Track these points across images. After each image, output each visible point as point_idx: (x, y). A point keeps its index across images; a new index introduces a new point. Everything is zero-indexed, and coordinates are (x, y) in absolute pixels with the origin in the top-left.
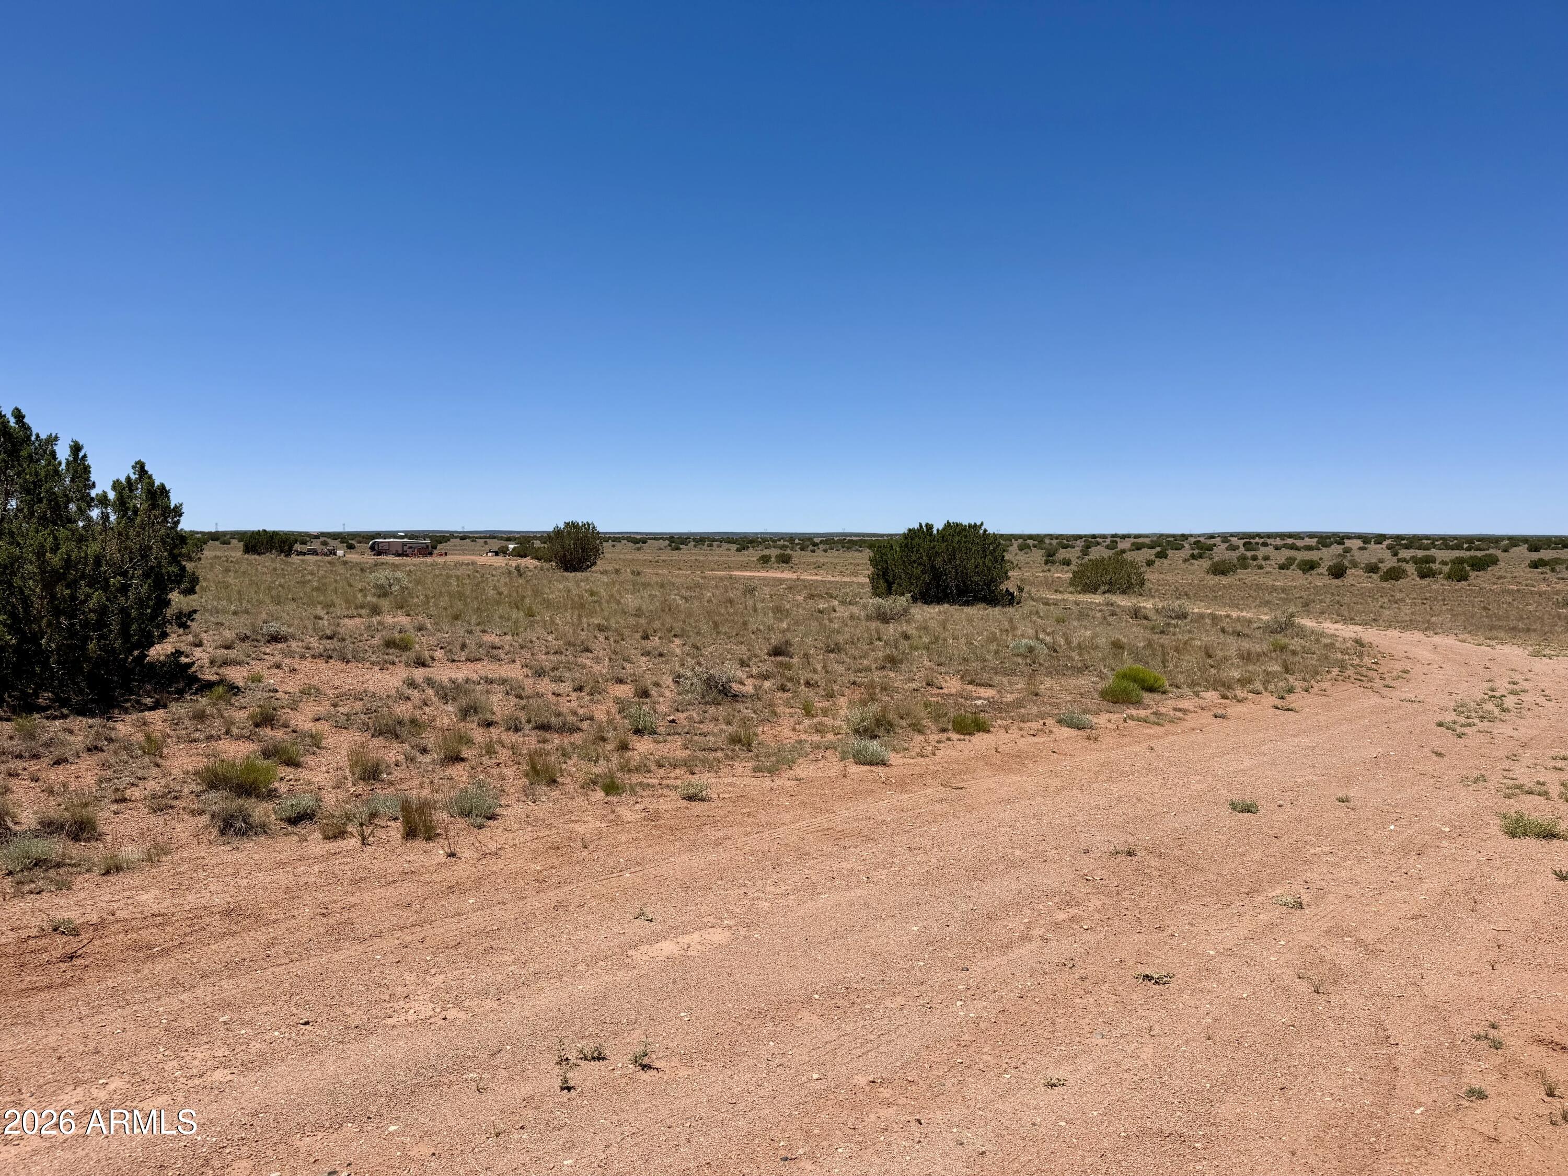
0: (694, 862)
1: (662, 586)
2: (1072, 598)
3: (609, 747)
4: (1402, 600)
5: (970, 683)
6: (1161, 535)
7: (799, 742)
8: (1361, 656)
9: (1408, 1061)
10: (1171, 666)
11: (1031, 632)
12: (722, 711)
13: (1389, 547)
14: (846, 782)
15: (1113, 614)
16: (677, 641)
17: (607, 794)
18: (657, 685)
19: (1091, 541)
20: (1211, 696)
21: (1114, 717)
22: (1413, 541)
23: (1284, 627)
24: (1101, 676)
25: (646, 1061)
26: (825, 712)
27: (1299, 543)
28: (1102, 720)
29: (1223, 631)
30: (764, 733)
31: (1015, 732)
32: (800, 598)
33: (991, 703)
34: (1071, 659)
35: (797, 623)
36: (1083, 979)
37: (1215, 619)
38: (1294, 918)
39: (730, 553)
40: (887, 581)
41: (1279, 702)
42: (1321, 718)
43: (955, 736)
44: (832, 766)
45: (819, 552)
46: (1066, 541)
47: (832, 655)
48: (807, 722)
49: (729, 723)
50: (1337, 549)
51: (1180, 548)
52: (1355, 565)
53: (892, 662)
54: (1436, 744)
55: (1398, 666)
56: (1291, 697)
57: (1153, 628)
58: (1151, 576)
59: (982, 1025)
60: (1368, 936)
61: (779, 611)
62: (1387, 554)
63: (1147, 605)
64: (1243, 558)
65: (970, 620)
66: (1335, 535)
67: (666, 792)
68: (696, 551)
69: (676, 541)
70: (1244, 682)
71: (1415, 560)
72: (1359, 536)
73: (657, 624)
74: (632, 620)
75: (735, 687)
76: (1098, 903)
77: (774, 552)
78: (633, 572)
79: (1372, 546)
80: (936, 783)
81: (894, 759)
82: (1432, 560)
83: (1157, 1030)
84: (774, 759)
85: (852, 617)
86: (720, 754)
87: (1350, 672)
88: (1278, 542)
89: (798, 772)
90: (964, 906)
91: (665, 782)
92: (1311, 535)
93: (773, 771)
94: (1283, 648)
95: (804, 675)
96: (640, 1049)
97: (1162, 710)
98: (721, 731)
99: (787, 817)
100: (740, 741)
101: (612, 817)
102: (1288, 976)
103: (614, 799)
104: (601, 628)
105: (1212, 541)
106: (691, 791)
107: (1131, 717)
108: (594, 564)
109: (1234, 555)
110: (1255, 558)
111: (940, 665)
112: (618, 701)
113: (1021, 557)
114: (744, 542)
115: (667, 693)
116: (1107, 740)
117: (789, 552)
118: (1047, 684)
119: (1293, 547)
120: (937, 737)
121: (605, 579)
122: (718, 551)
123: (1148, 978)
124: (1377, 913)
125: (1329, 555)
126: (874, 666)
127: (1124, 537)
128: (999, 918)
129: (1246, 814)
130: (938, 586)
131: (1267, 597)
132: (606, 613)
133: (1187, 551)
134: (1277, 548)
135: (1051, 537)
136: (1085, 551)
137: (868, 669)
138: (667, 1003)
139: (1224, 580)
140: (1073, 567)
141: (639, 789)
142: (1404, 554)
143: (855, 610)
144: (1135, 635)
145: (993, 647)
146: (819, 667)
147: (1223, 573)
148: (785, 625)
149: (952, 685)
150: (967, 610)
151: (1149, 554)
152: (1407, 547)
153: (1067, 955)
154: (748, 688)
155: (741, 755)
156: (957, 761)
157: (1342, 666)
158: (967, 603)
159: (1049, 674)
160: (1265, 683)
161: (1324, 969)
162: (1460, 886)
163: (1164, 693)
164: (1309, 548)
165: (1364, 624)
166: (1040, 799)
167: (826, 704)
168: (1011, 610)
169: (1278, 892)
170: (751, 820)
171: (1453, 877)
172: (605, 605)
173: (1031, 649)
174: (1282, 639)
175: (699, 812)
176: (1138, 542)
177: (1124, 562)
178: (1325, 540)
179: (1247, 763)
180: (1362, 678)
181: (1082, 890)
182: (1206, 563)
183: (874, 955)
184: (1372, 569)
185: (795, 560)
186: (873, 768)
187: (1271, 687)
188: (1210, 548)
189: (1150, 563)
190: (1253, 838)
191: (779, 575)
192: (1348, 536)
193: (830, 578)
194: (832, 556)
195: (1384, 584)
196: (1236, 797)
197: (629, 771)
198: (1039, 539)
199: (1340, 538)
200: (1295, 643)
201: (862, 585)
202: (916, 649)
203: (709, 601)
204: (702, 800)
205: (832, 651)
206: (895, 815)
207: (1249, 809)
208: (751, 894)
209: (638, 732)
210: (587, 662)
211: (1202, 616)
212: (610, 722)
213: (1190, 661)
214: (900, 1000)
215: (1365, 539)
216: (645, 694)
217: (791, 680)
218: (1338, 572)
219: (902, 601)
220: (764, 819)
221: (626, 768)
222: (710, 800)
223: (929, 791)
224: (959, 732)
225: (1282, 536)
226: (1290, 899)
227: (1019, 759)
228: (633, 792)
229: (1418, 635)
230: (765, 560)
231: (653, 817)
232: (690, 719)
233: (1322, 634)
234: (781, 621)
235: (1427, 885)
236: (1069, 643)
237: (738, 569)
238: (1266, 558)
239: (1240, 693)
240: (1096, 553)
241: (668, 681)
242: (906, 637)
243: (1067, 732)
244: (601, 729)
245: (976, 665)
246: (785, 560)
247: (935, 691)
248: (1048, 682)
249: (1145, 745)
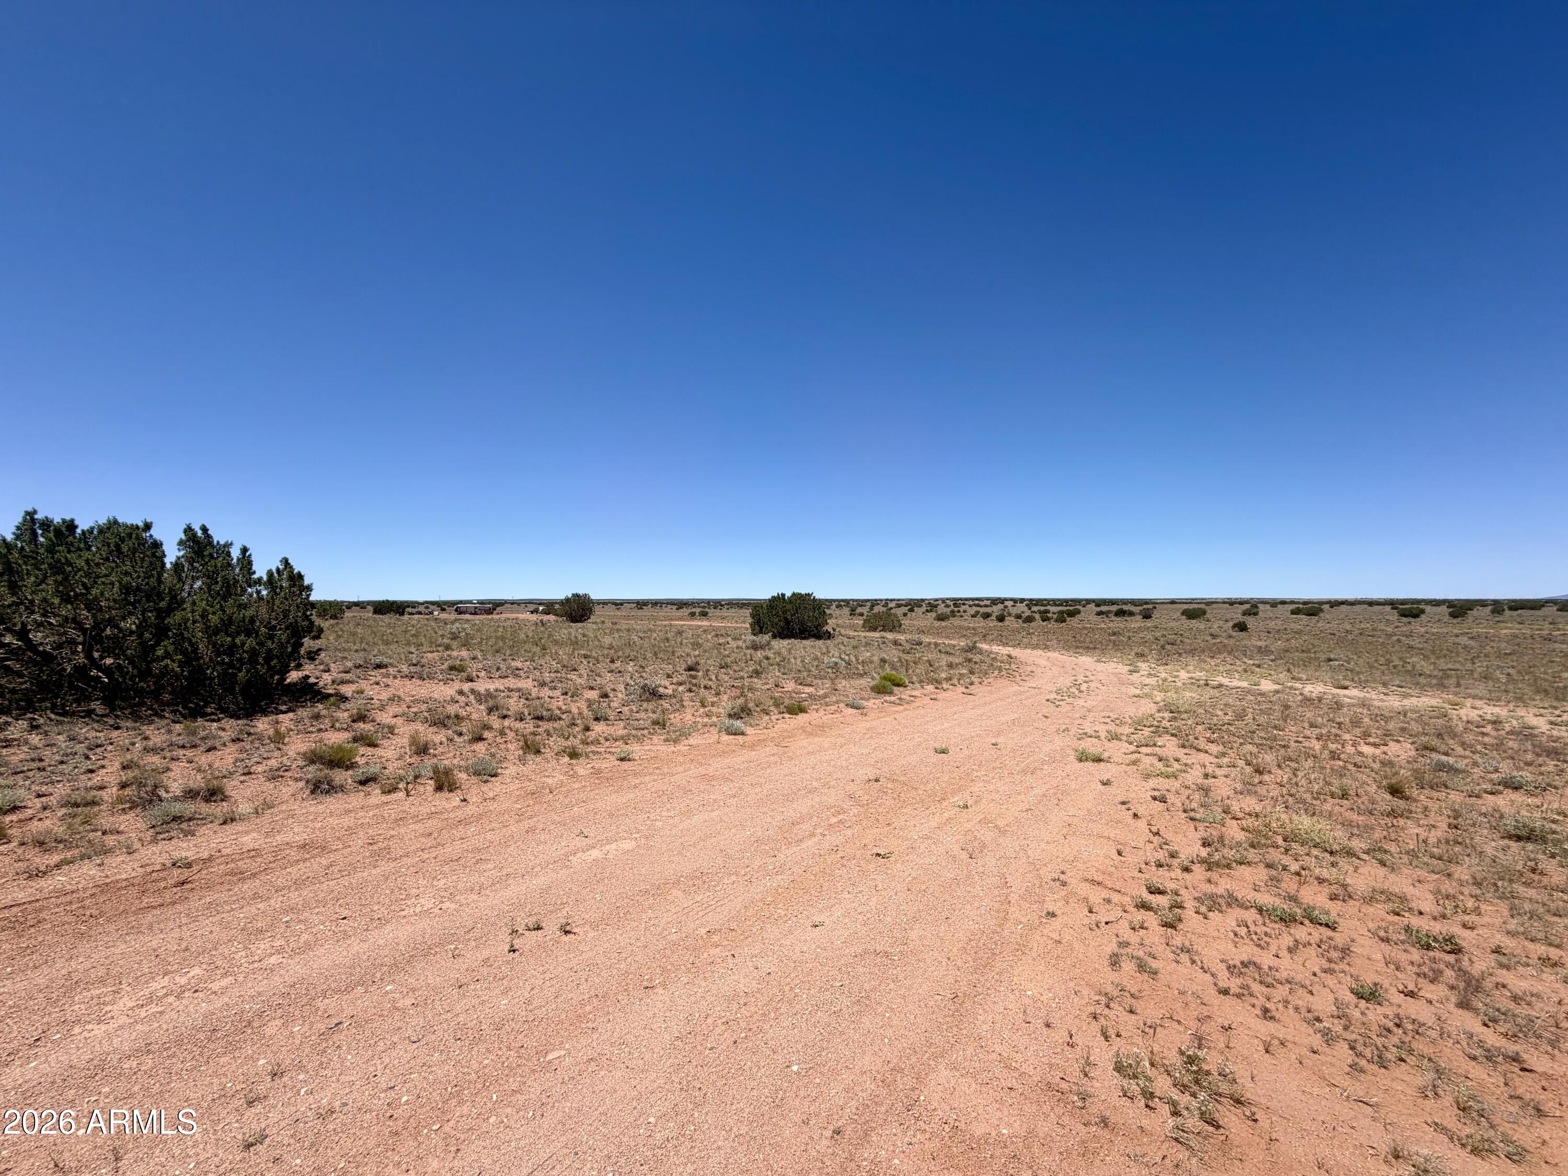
0: (620, 799)
1: (628, 630)
2: (863, 634)
3: (577, 729)
4: (1033, 633)
5: (800, 684)
6: (911, 600)
7: (695, 722)
8: (1010, 663)
9: (1016, 897)
10: (910, 672)
11: (837, 654)
12: (650, 706)
13: (1027, 605)
14: (719, 746)
15: (884, 643)
16: (632, 664)
17: (571, 758)
18: (614, 690)
19: (874, 603)
20: (930, 688)
21: (877, 701)
22: (1039, 602)
23: (972, 649)
24: (873, 678)
25: (568, 928)
26: (713, 704)
27: (982, 603)
28: (870, 704)
29: (940, 651)
30: (675, 719)
31: (822, 712)
32: (709, 637)
33: (811, 696)
34: (857, 669)
35: (705, 651)
36: (842, 858)
37: (936, 645)
38: (963, 814)
39: (672, 611)
40: (759, 626)
41: (965, 690)
42: (987, 699)
43: (787, 716)
44: (713, 736)
45: (724, 610)
46: (861, 603)
47: (723, 670)
48: (702, 710)
49: (654, 712)
50: (1001, 606)
51: (920, 606)
52: (1010, 615)
53: (757, 673)
54: (1045, 711)
55: (1029, 669)
56: (972, 687)
57: (903, 651)
58: (905, 622)
59: (780, 890)
60: (1001, 823)
61: (696, 645)
62: (1026, 609)
63: (901, 637)
64: (953, 612)
65: (805, 648)
66: (999, 599)
67: (608, 756)
68: (653, 610)
69: (641, 604)
70: (948, 679)
71: (1040, 612)
72: (1011, 600)
73: (620, 653)
74: (606, 652)
75: (661, 690)
76: (856, 811)
77: (698, 610)
78: (612, 623)
79: (1018, 605)
80: (771, 744)
81: (749, 730)
82: (1047, 612)
83: (880, 887)
84: (678, 733)
85: (738, 647)
86: (646, 732)
87: (1004, 673)
88: (971, 603)
89: (692, 741)
90: (780, 818)
91: (609, 750)
92: (988, 599)
93: (676, 741)
94: (970, 660)
95: (704, 682)
96: (564, 921)
97: (903, 697)
98: (650, 717)
99: (680, 769)
100: (659, 723)
101: (571, 773)
102: (956, 850)
103: (574, 761)
104: (586, 657)
105: (936, 603)
106: (623, 755)
107: (886, 701)
108: (589, 618)
109: (949, 610)
110: (959, 611)
111: (784, 674)
112: (588, 700)
113: (838, 612)
114: (681, 604)
115: (620, 695)
116: (872, 715)
117: (707, 610)
118: (842, 684)
119: (978, 605)
120: (777, 717)
121: (594, 626)
122: (665, 610)
123: (878, 855)
124: (1007, 809)
125: (996, 610)
126: (746, 676)
127: (892, 600)
128: (798, 823)
129: (942, 755)
130: (788, 629)
131: (965, 633)
132: (590, 647)
133: (924, 608)
134: (970, 606)
135: (853, 600)
136: (872, 608)
137: (742, 678)
138: (588, 889)
139: (944, 624)
140: (864, 617)
141: (591, 755)
142: (1035, 609)
143: (740, 643)
144: (893, 654)
145: (815, 663)
146: (713, 678)
147: (943, 620)
148: (697, 653)
149: (790, 686)
150: (805, 642)
151: (905, 609)
152: (1036, 605)
153: (835, 844)
154: (669, 692)
155: (658, 731)
156: (786, 731)
157: (1000, 669)
158: (805, 638)
159: (844, 678)
160: (959, 680)
161: (976, 844)
162: (1052, 791)
163: (906, 687)
164: (986, 606)
165: (1013, 646)
166: (831, 752)
167: (715, 699)
168: (829, 642)
169: (956, 799)
170: (658, 771)
171: (1048, 786)
172: (591, 643)
173: (836, 664)
174: (970, 656)
175: (626, 768)
176: (900, 604)
177: (890, 615)
178: (995, 601)
179: (946, 725)
180: (1010, 676)
181: (847, 804)
182: (934, 615)
183: (721, 851)
184: (1018, 617)
185: (710, 615)
186: (736, 737)
187: (962, 682)
188: (936, 606)
189: (905, 615)
190: (945, 768)
191: (700, 623)
192: (1006, 600)
193: (730, 625)
194: (733, 612)
195: (1025, 625)
196: (938, 746)
197: (587, 744)
198: (847, 602)
199: (1002, 601)
200: (977, 658)
201: (746, 629)
202: (772, 665)
203: (655, 639)
204: (629, 760)
205: (723, 668)
206: (746, 765)
207: (943, 752)
208: (652, 817)
209: (597, 719)
210: (574, 677)
211: (930, 644)
212: (580, 714)
213: (921, 669)
214: (734, 878)
215: (1015, 601)
216: (605, 696)
217: (695, 685)
218: (1001, 619)
219: (767, 637)
220: (666, 770)
221: (585, 742)
222: (634, 760)
223: (767, 749)
224: (790, 713)
225: (973, 599)
226: (961, 804)
227: (822, 728)
228: (587, 756)
229: (1040, 652)
230: (693, 614)
231: (597, 772)
232: (631, 711)
233: (991, 652)
234: (695, 650)
235: (1036, 791)
236: (857, 660)
237: (677, 620)
238: (965, 612)
239: (945, 686)
240: (877, 609)
241: (621, 687)
242: (767, 658)
243: (850, 711)
244: (573, 718)
245: (805, 674)
246: (704, 614)
247: (780, 690)
248: (844, 682)
249: (892, 717)
